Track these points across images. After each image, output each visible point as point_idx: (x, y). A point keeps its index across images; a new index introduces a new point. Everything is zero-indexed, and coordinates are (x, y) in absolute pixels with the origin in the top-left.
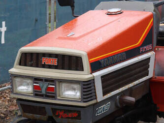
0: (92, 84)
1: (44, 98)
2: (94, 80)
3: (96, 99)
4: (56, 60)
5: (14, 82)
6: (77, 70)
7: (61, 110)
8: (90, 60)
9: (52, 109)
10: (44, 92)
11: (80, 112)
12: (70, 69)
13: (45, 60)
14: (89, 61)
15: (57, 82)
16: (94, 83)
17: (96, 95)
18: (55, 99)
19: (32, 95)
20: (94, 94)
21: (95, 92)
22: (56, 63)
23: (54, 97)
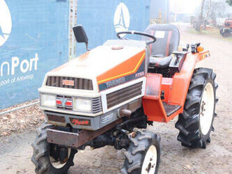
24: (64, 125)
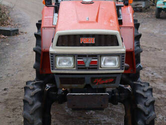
13: (83, 40)
18: (98, 70)
23: (96, 69)
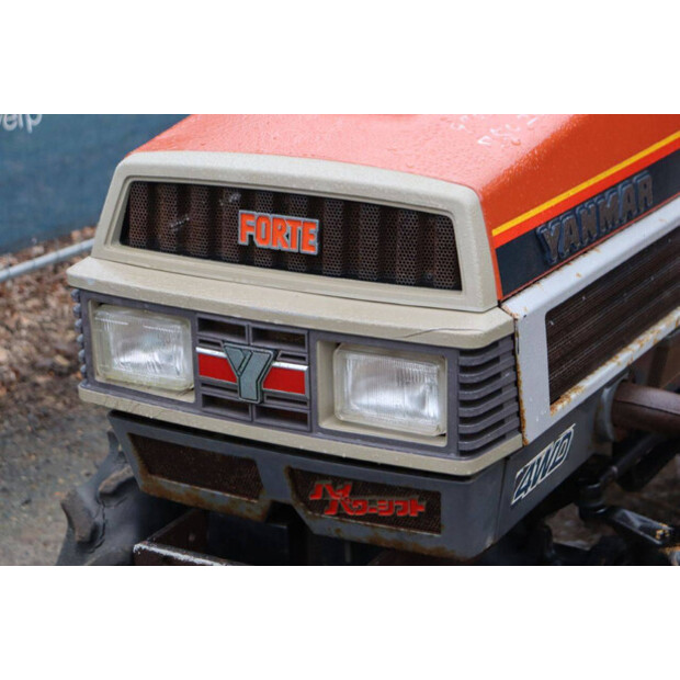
0: (505, 362)
1: (251, 422)
2: (513, 337)
3: (520, 429)
4: (314, 230)
5: (95, 330)
6: (422, 282)
7: (337, 480)
8: (495, 232)
9: (292, 473)
10: (249, 390)
11: (437, 496)
12: (385, 275)
13: (254, 227)
14: (492, 239)
15: (319, 347)
16: (514, 353)
17: (519, 414)
18: (310, 432)
19: (190, 399)
20: (512, 408)
21: (518, 399)
22: (314, 241)
24: (252, 508)
